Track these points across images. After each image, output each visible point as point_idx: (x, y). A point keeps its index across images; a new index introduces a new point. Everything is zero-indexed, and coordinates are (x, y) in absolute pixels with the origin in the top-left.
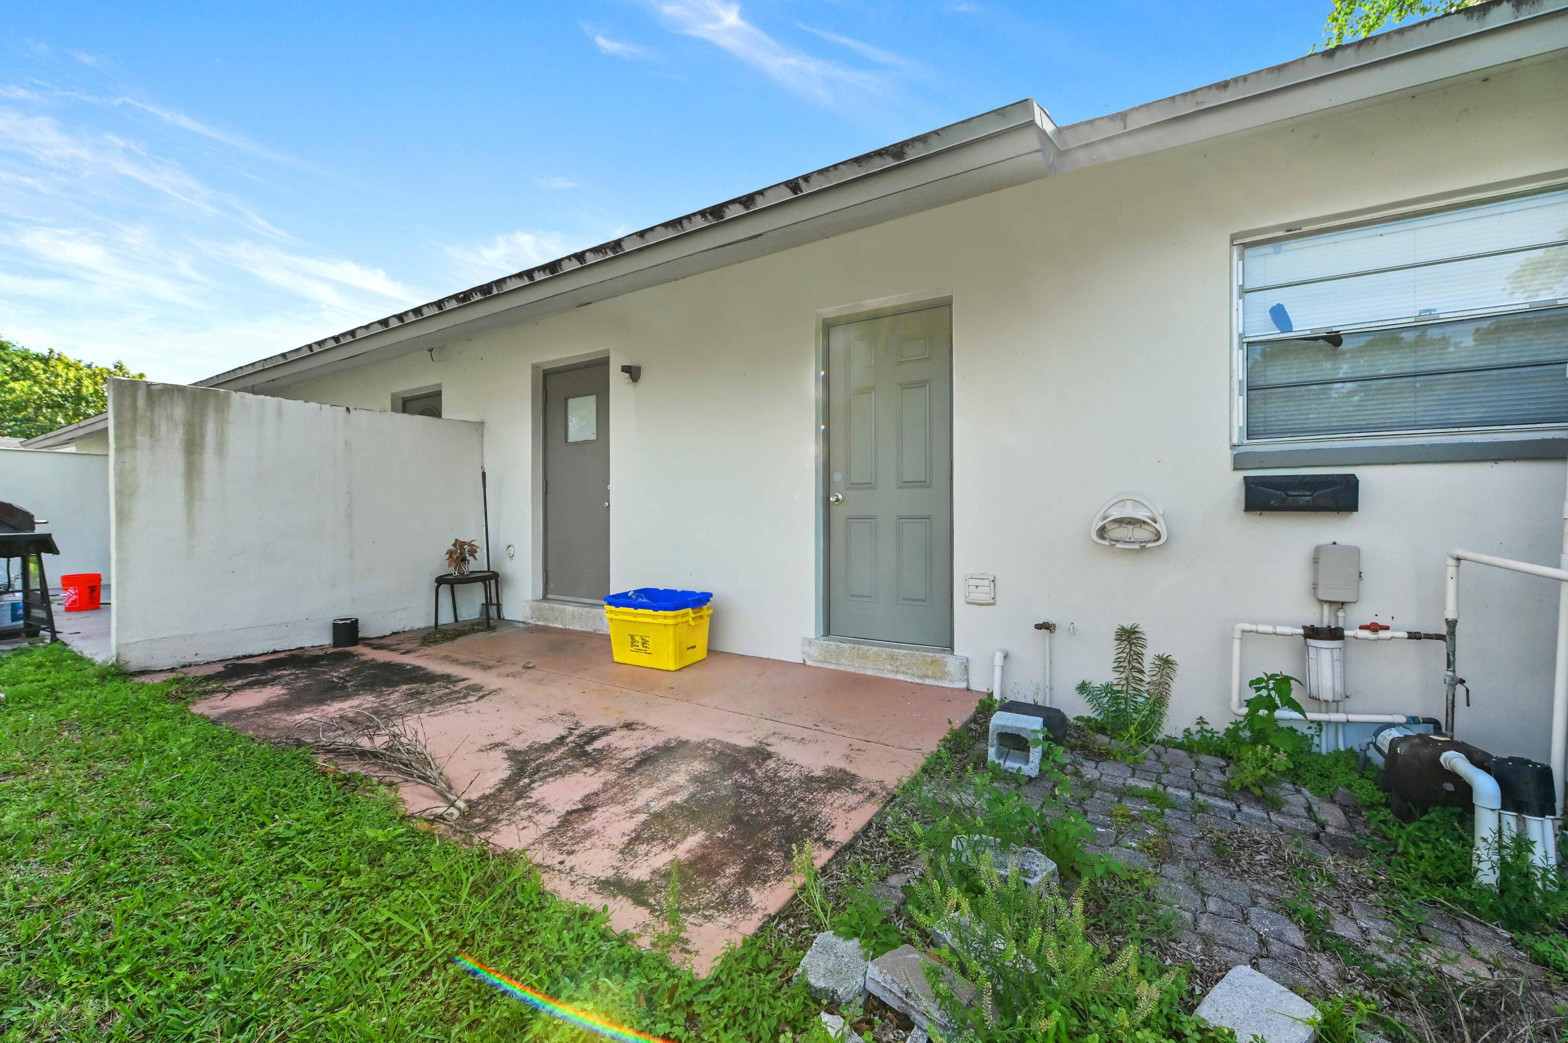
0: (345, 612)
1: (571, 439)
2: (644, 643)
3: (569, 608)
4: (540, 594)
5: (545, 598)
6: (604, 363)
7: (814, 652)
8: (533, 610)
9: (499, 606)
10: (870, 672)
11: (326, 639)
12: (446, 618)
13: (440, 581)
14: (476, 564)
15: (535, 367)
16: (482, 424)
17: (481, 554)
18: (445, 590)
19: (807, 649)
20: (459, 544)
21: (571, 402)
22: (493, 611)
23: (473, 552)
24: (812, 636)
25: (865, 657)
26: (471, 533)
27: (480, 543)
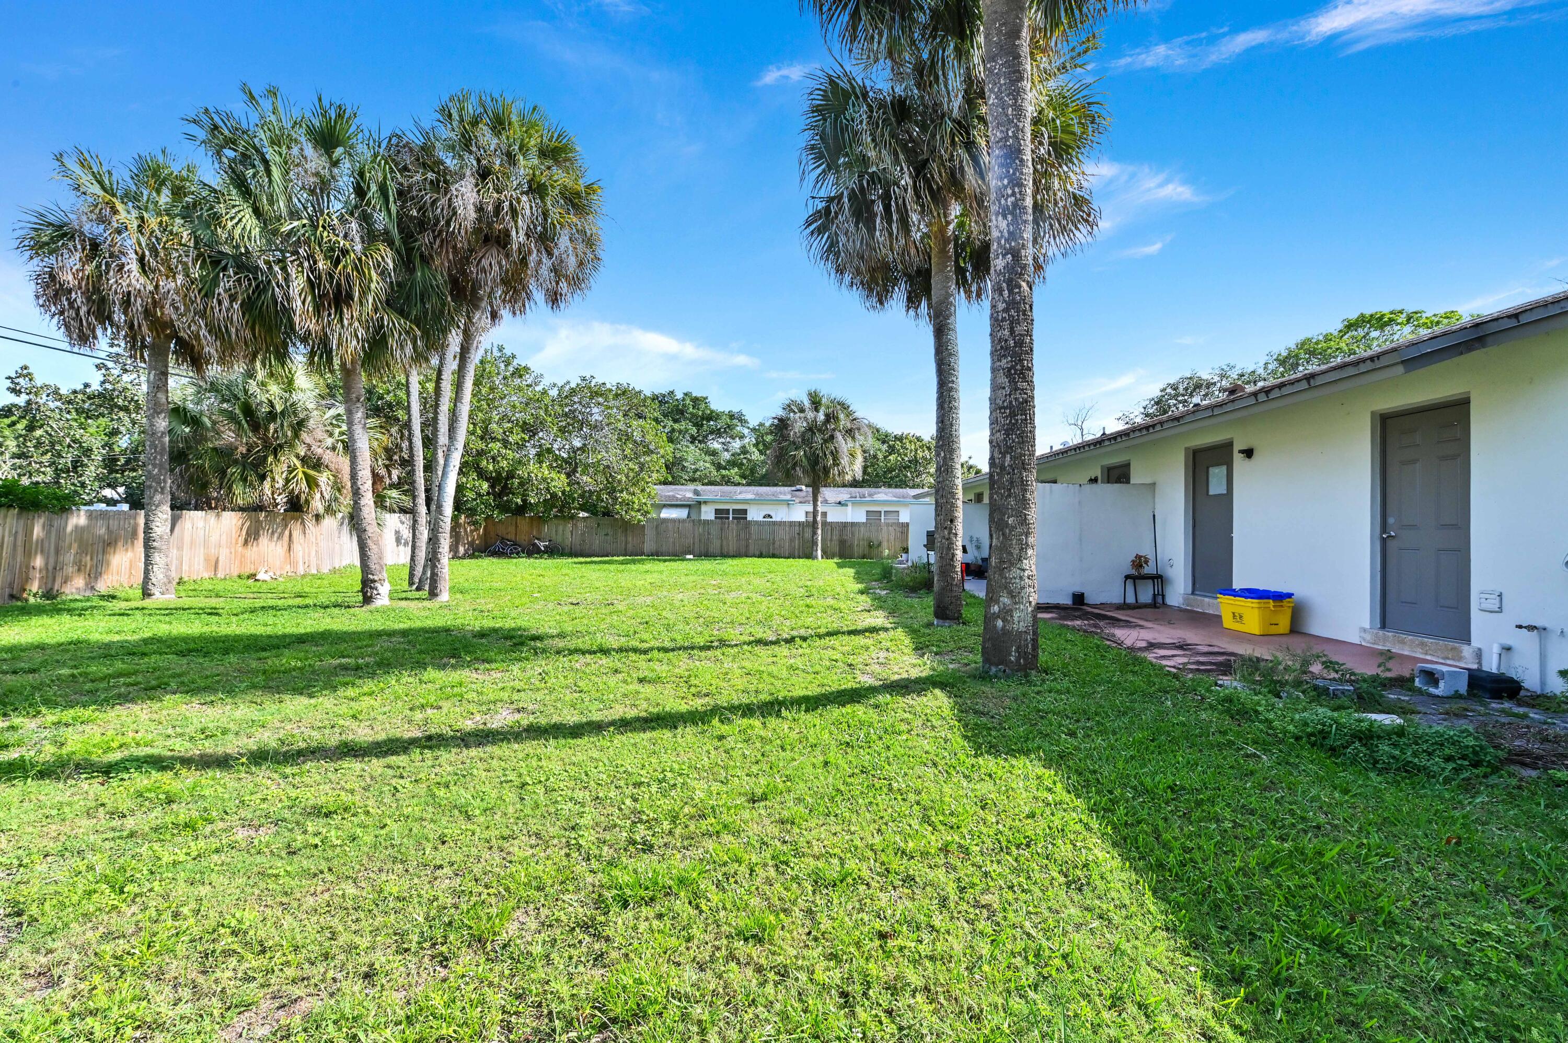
0: (1078, 589)
1: (1211, 493)
2: (1241, 617)
3: (1206, 600)
4: (1190, 590)
5: (1193, 593)
6: (1229, 445)
7: (1368, 637)
8: (1185, 599)
9: (1163, 596)
10: (1406, 653)
11: (1068, 601)
12: (1131, 599)
13: (1127, 577)
14: (1148, 570)
15: (1187, 449)
16: (1153, 485)
17: (1152, 563)
18: (1130, 583)
19: (1363, 634)
20: (1138, 557)
21: (1211, 469)
22: (1159, 599)
23: (1146, 562)
24: (1367, 626)
25: (1403, 642)
26: (1146, 550)
27: (1151, 556)
